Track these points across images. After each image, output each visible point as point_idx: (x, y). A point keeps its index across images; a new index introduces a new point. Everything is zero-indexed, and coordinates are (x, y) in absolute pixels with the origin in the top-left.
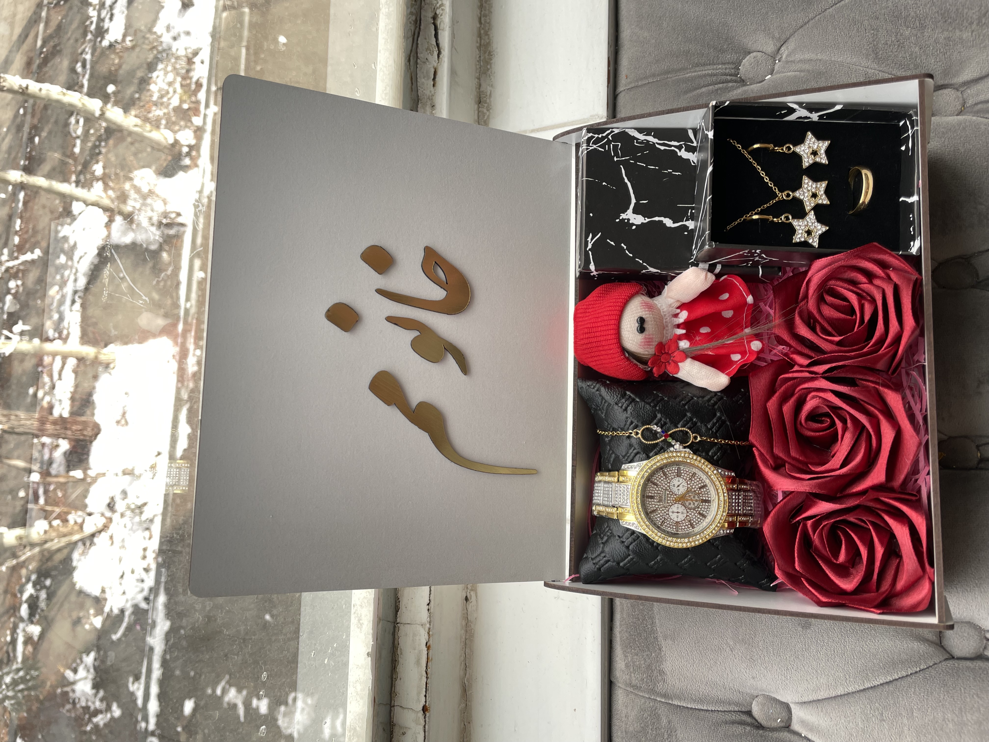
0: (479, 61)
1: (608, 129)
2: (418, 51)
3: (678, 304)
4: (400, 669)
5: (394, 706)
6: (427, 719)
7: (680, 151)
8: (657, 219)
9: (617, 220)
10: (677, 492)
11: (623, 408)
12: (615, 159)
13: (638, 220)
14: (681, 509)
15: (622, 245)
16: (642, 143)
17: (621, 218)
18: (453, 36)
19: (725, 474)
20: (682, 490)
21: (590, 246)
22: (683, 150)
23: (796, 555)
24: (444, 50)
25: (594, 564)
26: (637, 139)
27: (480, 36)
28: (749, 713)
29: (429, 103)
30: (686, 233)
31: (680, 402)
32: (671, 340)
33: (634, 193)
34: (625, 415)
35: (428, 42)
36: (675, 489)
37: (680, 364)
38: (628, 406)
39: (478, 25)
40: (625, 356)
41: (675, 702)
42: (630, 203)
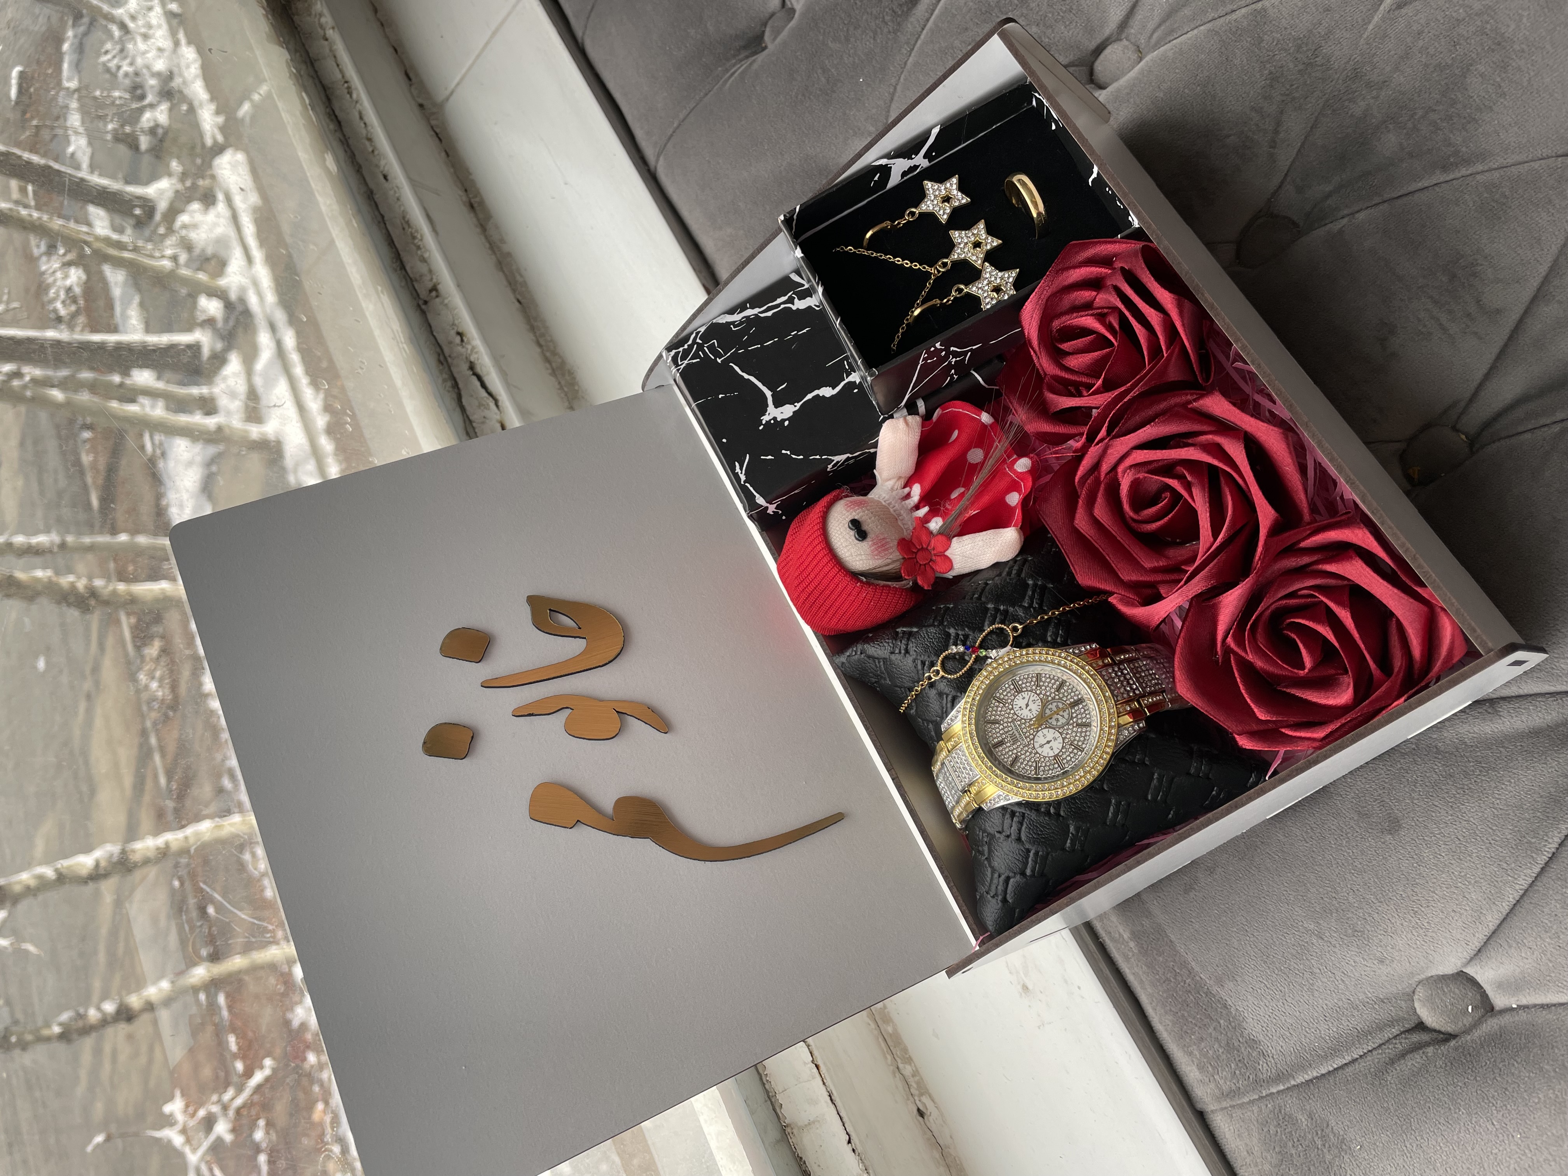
0: (561, 388)
1: (692, 333)
2: (470, 417)
3: (902, 482)
7: (793, 304)
8: (809, 396)
9: (761, 428)
10: (1030, 716)
11: (903, 652)
12: (719, 361)
13: (787, 411)
14: (1050, 734)
15: (783, 452)
16: (741, 323)
17: (764, 422)
18: (504, 374)
19: (1081, 651)
20: (1035, 708)
21: (743, 478)
22: (796, 300)
23: (1248, 700)
24: (500, 396)
25: (993, 897)
26: (733, 323)
27: (547, 360)
28: (1421, 1026)
30: (856, 391)
31: (972, 598)
32: (914, 529)
33: (764, 385)
34: (909, 659)
35: (477, 398)
36: (1025, 713)
37: (947, 553)
38: (907, 645)
39: (538, 350)
40: (861, 582)
41: (1300, 1079)
42: (766, 399)
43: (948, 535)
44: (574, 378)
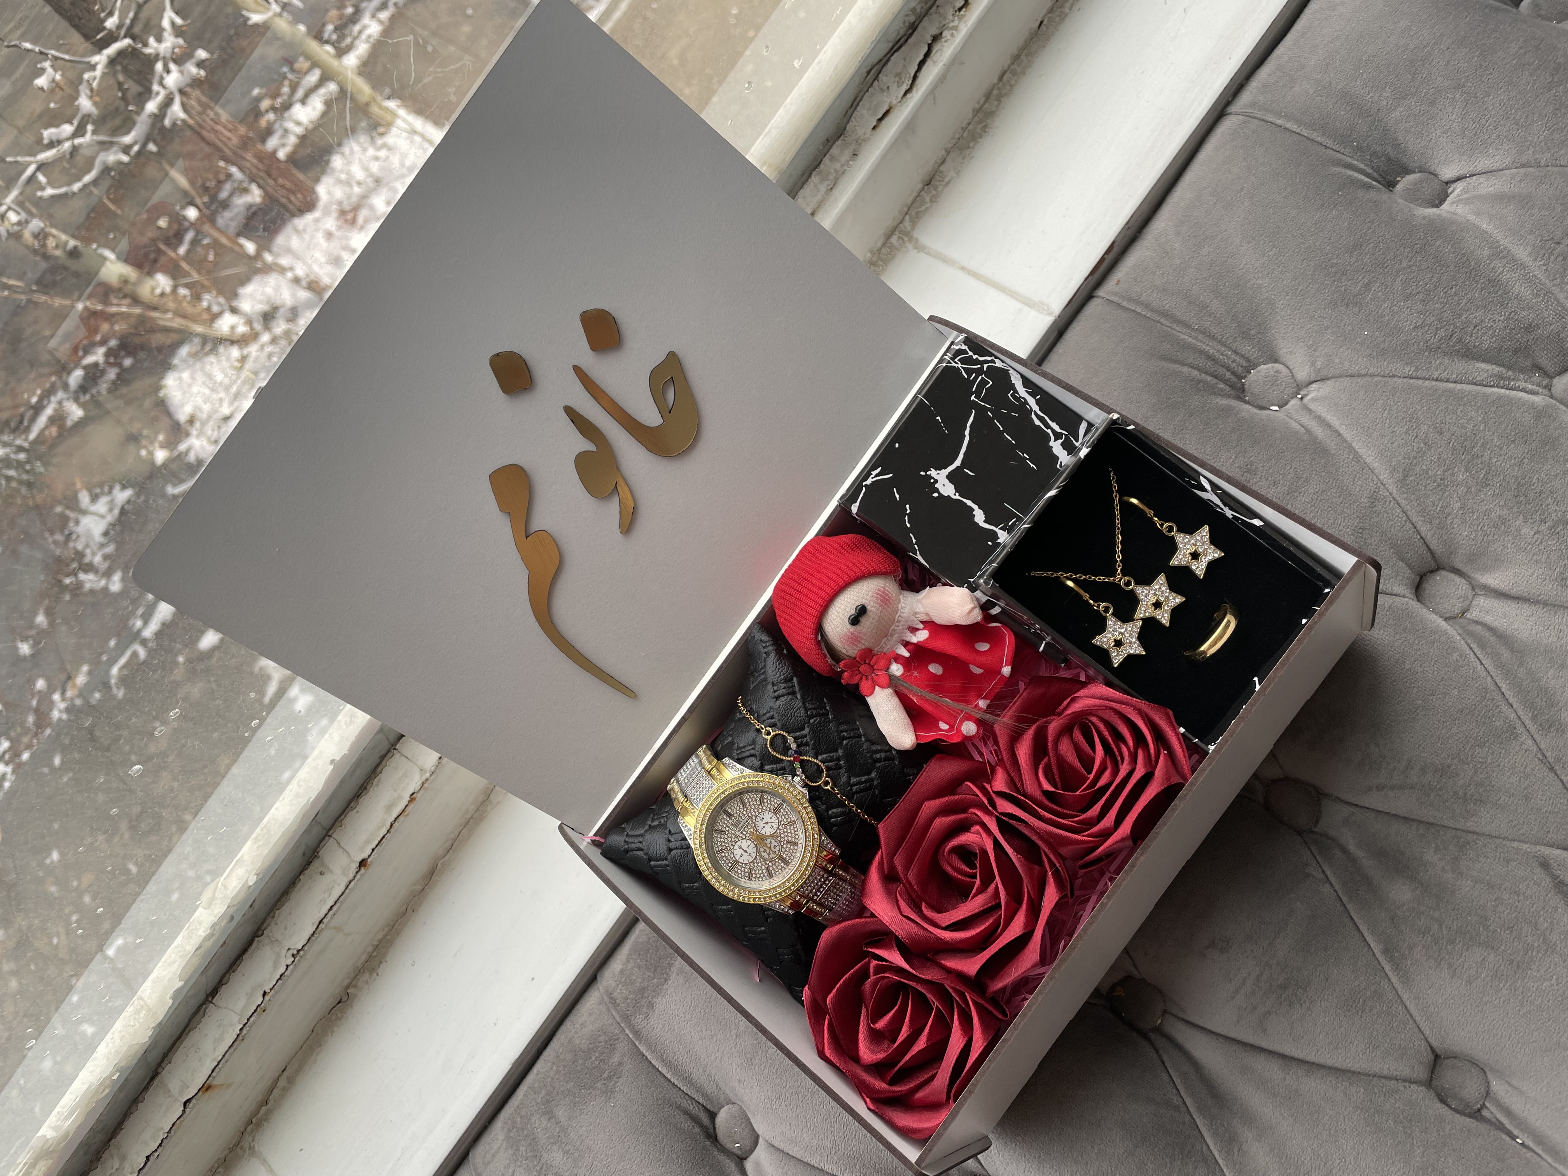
0: (964, 129)
1: (991, 355)
2: (884, 70)
3: (924, 618)
4: (364, 800)
5: (330, 836)
6: (358, 876)
7: (1055, 441)
8: (969, 503)
9: (923, 473)
10: (759, 829)
11: (776, 694)
12: (973, 398)
13: (947, 489)
14: (752, 850)
15: (907, 506)
16: (1018, 399)
17: (929, 473)
18: (942, 79)
19: (826, 845)
20: (767, 831)
21: (869, 482)
22: (1060, 441)
23: (836, 987)
24: (917, 90)
25: (625, 841)
26: (1016, 391)
27: (988, 96)
28: (713, 1117)
29: (853, 147)
30: (990, 543)
31: (842, 731)
32: (885, 654)
33: (965, 454)
34: (771, 703)
35: (905, 66)
36: (760, 824)
37: (877, 688)
38: (783, 696)
39: (995, 80)
40: (816, 638)
41: (642, 1048)
42: (952, 463)
43: (892, 682)
44: (981, 136)
